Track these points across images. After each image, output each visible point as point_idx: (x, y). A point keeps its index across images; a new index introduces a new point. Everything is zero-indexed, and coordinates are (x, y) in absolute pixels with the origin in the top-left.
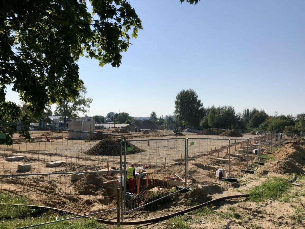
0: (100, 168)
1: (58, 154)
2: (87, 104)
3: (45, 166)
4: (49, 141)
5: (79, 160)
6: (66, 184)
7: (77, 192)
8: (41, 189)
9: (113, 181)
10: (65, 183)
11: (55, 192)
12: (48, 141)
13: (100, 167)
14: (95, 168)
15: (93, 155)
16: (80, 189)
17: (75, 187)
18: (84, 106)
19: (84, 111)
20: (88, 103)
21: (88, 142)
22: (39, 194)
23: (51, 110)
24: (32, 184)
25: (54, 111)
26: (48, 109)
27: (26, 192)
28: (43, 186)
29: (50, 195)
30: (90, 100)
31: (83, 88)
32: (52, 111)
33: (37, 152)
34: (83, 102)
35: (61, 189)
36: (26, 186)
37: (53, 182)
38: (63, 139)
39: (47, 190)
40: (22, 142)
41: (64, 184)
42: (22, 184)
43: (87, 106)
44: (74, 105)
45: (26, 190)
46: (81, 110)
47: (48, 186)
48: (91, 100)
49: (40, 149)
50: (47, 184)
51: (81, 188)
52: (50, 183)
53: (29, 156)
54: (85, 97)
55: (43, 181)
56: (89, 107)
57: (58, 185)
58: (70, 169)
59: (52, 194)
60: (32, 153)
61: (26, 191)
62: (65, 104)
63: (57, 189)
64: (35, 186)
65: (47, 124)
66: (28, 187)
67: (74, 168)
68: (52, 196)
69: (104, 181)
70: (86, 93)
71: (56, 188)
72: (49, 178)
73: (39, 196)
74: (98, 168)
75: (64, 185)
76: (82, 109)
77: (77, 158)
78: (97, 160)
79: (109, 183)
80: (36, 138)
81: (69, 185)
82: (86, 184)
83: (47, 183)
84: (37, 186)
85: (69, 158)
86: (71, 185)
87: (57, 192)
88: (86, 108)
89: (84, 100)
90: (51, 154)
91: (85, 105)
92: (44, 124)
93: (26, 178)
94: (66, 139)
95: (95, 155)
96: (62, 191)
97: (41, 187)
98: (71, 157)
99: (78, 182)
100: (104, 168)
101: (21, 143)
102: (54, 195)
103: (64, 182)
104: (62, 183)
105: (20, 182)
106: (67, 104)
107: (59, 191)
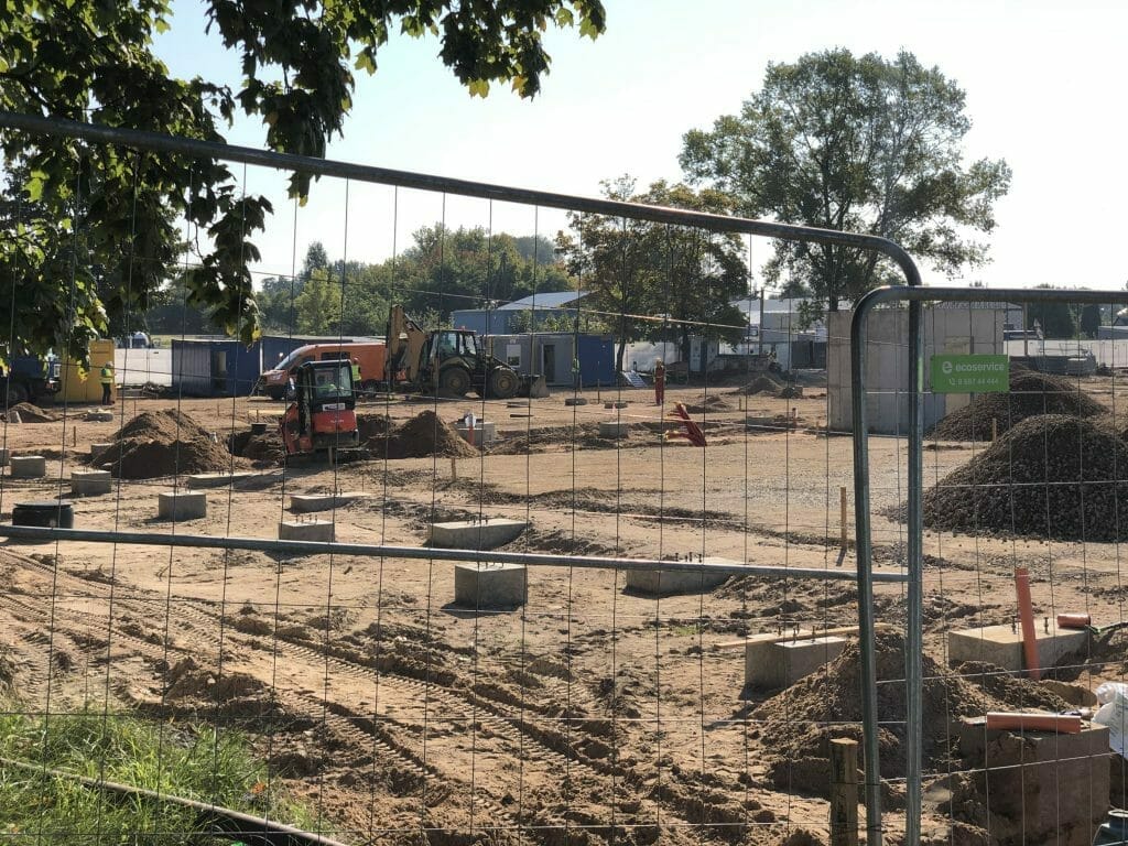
0: (978, 615)
1: (716, 516)
2: (972, 201)
3: (624, 586)
4: (704, 444)
5: (842, 555)
6: (705, 709)
7: (759, 769)
8: (541, 723)
9: (1038, 713)
10: (696, 697)
11: (616, 752)
12: (698, 441)
13: (971, 610)
14: (938, 615)
15: (949, 528)
16: (783, 751)
17: (755, 736)
18: (950, 222)
19: (953, 256)
20: (981, 196)
21: (949, 448)
22: (514, 751)
23: (739, 255)
24: (494, 687)
25: (765, 263)
26: (726, 249)
27: (447, 733)
28: (552, 702)
29: (577, 771)
30: (991, 178)
31: (941, 97)
32: (747, 264)
33: (602, 501)
34: (942, 193)
35: (659, 736)
36: (462, 695)
37: (619, 686)
38: (799, 434)
39: (572, 734)
40: (548, 447)
41: (690, 704)
42: (445, 680)
43: (973, 220)
44: (884, 218)
45: (449, 721)
46: (931, 253)
47: (589, 706)
48: (995, 176)
49: (625, 486)
50: (584, 693)
51: (794, 744)
52: (604, 688)
53: (548, 520)
54: (957, 157)
55: (566, 675)
56: (989, 225)
57: (648, 707)
58: (765, 613)
59: (595, 766)
60: (572, 505)
61: (446, 726)
62: (827, 215)
63: (634, 735)
64: (510, 700)
65: (725, 348)
66: (471, 701)
67: (792, 607)
68: (592, 774)
69: (973, 713)
70: (961, 127)
71: (633, 724)
72: (609, 661)
73: (509, 767)
74: (960, 614)
75: (690, 710)
76: (939, 240)
77: (829, 542)
78: (967, 561)
79: (1001, 729)
80: (637, 427)
81: (717, 713)
82: (834, 717)
83: (591, 687)
84: (521, 705)
85: (782, 542)
86: (736, 715)
87: (624, 754)
88: (966, 235)
89: (948, 178)
90: (680, 517)
91: (959, 214)
92: (704, 346)
93: (480, 650)
94: (811, 431)
95: (963, 530)
96: (660, 751)
97: (543, 711)
98: (793, 539)
99: (781, 697)
100: (1005, 621)
101: (541, 451)
102: (605, 771)
103: (692, 692)
104: (676, 700)
105: (433, 668)
106: (843, 211)
107: (644, 750)
